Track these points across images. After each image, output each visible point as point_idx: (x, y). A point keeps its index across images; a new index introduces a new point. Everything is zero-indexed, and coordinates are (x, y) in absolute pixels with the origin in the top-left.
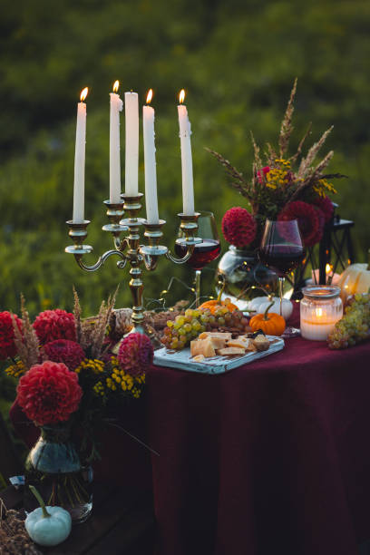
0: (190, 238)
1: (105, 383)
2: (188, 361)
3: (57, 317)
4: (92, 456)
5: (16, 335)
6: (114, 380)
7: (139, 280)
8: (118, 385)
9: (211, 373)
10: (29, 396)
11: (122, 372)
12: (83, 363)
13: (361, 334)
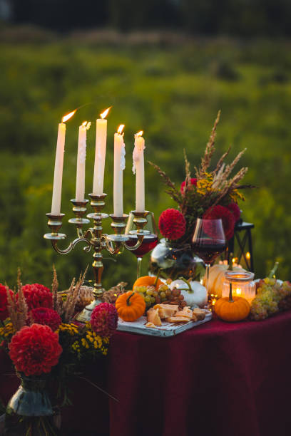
0: (141, 231)
1: (80, 343)
2: (143, 327)
3: (37, 289)
4: (65, 402)
5: (9, 302)
6: (87, 340)
7: (100, 262)
8: (91, 344)
9: (163, 336)
10: (21, 352)
11: (94, 334)
12: (60, 326)
13: (272, 309)
